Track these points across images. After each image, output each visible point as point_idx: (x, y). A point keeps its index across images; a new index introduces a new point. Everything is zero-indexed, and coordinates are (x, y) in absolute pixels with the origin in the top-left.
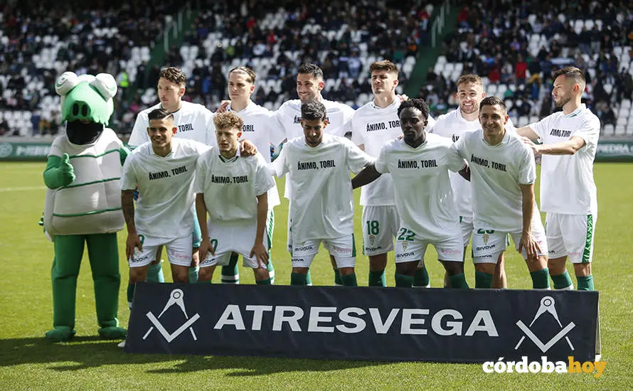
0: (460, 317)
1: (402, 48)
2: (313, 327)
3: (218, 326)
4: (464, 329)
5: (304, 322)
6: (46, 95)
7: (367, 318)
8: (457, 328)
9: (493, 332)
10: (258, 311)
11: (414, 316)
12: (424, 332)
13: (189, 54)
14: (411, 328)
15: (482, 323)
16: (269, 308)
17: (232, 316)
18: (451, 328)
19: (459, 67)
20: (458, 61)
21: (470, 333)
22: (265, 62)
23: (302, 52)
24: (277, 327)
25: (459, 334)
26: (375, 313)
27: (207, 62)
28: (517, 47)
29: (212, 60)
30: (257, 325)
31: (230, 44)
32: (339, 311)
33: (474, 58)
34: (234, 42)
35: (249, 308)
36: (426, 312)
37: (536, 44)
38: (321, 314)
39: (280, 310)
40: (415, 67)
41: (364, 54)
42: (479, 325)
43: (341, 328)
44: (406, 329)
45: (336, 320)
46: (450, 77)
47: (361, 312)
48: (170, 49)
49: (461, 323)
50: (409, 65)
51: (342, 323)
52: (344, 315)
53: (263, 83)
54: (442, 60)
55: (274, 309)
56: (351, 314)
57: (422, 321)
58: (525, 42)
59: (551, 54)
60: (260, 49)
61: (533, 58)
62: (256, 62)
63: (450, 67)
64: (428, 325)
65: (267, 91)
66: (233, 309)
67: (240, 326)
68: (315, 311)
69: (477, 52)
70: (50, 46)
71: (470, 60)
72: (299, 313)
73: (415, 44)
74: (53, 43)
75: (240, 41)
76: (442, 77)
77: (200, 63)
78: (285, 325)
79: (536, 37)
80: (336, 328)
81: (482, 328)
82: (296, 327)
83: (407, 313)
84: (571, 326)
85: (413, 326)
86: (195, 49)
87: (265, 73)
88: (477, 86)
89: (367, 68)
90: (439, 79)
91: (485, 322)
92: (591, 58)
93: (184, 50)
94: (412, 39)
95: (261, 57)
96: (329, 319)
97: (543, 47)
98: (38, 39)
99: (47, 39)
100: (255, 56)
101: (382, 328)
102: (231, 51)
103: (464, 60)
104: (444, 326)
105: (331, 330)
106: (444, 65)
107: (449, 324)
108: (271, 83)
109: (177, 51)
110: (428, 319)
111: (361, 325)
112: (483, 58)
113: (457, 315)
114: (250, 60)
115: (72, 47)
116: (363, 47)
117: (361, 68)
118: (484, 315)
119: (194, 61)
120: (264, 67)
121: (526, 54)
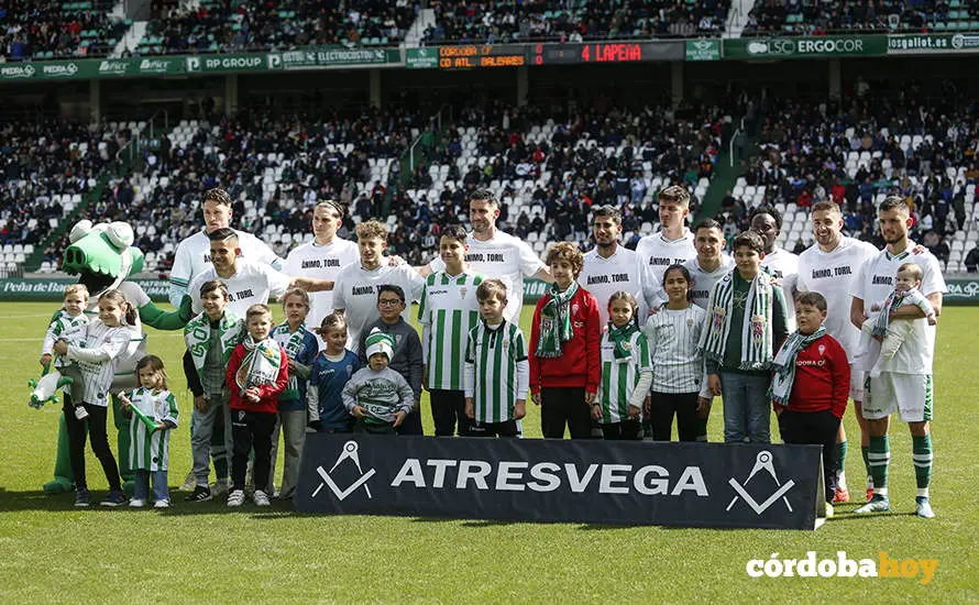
0: (667, 474)
1: (694, 167)
2: (501, 485)
3: (396, 483)
4: (671, 488)
5: (491, 479)
6: (268, 223)
7: (562, 475)
8: (662, 487)
9: (702, 491)
10: (441, 466)
11: (615, 473)
12: (625, 490)
13: (439, 175)
14: (611, 486)
15: (690, 481)
16: (454, 463)
17: (411, 472)
18: (656, 486)
19: (762, 189)
20: (761, 184)
21: (677, 492)
22: (529, 183)
23: (574, 172)
24: (461, 484)
25: (665, 493)
26: (571, 469)
27: (460, 184)
28: (833, 166)
29: (466, 181)
30: (439, 482)
31: (487, 161)
32: (530, 467)
33: (781, 181)
34: (492, 160)
35: (430, 462)
36: (628, 468)
37: (855, 162)
38: (511, 470)
39: (465, 465)
40: (709, 190)
41: (649, 174)
42: (688, 482)
43: (533, 486)
44: (605, 487)
45: (527, 477)
46: (750, 202)
47: (555, 468)
48: (416, 168)
49: (667, 481)
50: (701, 189)
51: (534, 480)
52: (536, 471)
53: (526, 209)
54: (741, 181)
55: (458, 464)
56: (544, 470)
57: (623, 479)
58: (840, 161)
59: (872, 176)
60: (524, 168)
61: (850, 179)
62: (518, 184)
63: (751, 190)
64: (630, 483)
65: (531, 218)
66: (413, 464)
67: (420, 483)
68: (504, 466)
69: (784, 172)
70: (274, 165)
71: (775, 183)
72: (486, 468)
73: (709, 162)
74: (278, 162)
75: (500, 158)
76: (742, 203)
77: (451, 184)
78: (471, 482)
79: (854, 155)
80: (527, 486)
81: (690, 487)
82: (482, 485)
83: (607, 469)
84: (791, 484)
85: (613, 484)
86: (446, 169)
87: (529, 197)
88: (832, 214)
89: (651, 192)
90: (737, 204)
91: (694, 480)
92: (919, 180)
93: (433, 170)
94: (706, 156)
95: (526, 178)
96: (519, 476)
97: (863, 166)
98: (260, 156)
99: (272, 157)
100: (517, 177)
101: (578, 486)
102: (488, 171)
103: (767, 180)
104: (648, 484)
105: (521, 487)
106: (744, 188)
107: (654, 482)
108: (537, 209)
109: (425, 170)
110: (631, 476)
111: (555, 482)
112: (791, 180)
113: (663, 472)
114: (512, 181)
115: (301, 165)
116: (647, 166)
117: (644, 192)
118: (693, 472)
119: (444, 183)
120: (528, 190)
121: (842, 175)
